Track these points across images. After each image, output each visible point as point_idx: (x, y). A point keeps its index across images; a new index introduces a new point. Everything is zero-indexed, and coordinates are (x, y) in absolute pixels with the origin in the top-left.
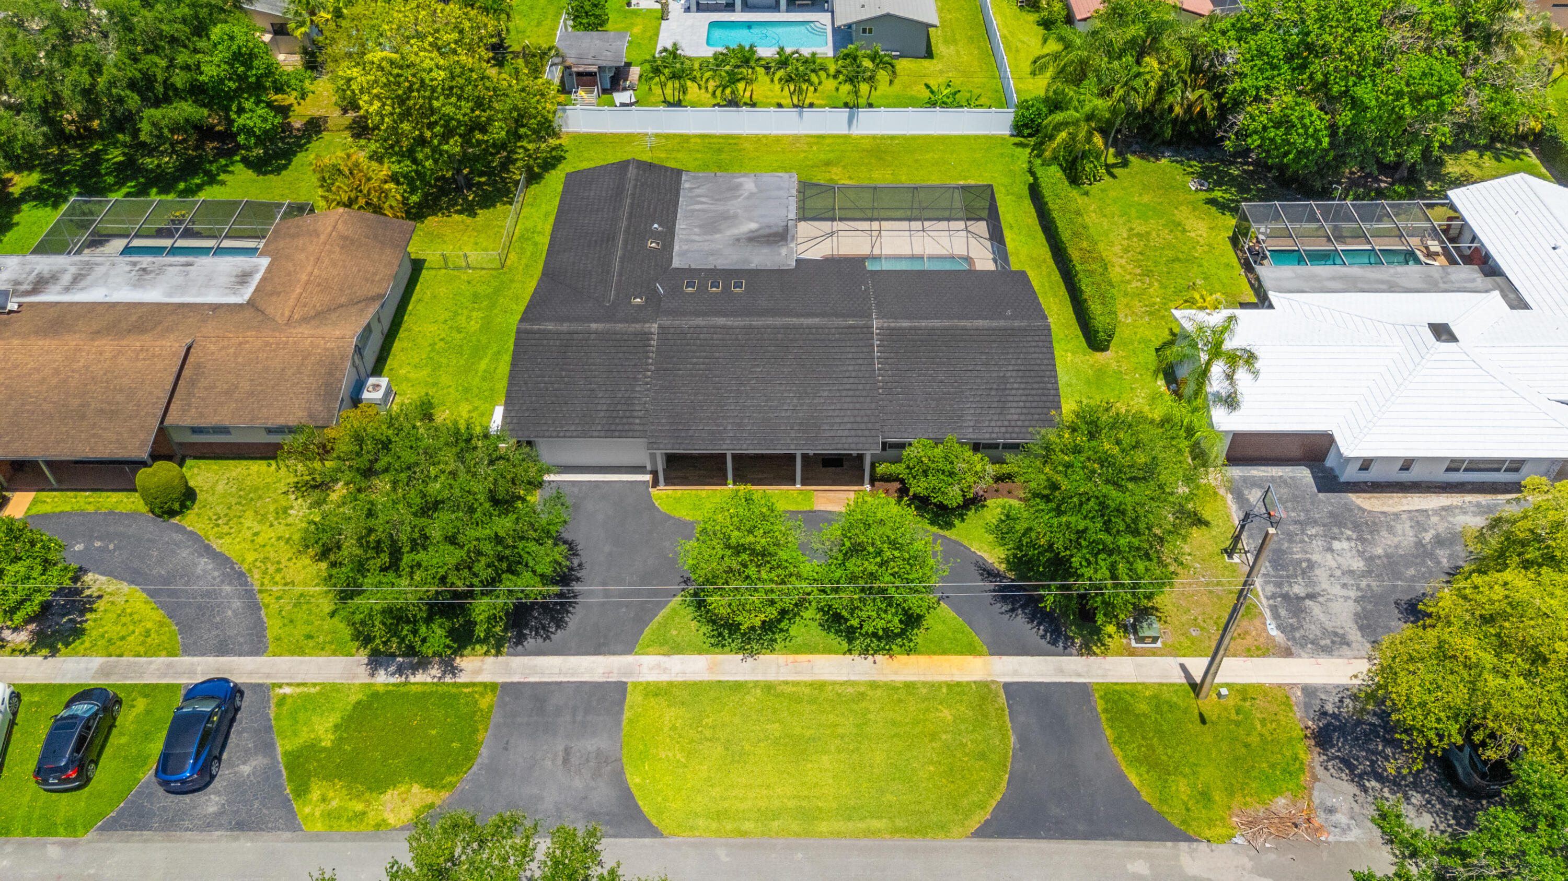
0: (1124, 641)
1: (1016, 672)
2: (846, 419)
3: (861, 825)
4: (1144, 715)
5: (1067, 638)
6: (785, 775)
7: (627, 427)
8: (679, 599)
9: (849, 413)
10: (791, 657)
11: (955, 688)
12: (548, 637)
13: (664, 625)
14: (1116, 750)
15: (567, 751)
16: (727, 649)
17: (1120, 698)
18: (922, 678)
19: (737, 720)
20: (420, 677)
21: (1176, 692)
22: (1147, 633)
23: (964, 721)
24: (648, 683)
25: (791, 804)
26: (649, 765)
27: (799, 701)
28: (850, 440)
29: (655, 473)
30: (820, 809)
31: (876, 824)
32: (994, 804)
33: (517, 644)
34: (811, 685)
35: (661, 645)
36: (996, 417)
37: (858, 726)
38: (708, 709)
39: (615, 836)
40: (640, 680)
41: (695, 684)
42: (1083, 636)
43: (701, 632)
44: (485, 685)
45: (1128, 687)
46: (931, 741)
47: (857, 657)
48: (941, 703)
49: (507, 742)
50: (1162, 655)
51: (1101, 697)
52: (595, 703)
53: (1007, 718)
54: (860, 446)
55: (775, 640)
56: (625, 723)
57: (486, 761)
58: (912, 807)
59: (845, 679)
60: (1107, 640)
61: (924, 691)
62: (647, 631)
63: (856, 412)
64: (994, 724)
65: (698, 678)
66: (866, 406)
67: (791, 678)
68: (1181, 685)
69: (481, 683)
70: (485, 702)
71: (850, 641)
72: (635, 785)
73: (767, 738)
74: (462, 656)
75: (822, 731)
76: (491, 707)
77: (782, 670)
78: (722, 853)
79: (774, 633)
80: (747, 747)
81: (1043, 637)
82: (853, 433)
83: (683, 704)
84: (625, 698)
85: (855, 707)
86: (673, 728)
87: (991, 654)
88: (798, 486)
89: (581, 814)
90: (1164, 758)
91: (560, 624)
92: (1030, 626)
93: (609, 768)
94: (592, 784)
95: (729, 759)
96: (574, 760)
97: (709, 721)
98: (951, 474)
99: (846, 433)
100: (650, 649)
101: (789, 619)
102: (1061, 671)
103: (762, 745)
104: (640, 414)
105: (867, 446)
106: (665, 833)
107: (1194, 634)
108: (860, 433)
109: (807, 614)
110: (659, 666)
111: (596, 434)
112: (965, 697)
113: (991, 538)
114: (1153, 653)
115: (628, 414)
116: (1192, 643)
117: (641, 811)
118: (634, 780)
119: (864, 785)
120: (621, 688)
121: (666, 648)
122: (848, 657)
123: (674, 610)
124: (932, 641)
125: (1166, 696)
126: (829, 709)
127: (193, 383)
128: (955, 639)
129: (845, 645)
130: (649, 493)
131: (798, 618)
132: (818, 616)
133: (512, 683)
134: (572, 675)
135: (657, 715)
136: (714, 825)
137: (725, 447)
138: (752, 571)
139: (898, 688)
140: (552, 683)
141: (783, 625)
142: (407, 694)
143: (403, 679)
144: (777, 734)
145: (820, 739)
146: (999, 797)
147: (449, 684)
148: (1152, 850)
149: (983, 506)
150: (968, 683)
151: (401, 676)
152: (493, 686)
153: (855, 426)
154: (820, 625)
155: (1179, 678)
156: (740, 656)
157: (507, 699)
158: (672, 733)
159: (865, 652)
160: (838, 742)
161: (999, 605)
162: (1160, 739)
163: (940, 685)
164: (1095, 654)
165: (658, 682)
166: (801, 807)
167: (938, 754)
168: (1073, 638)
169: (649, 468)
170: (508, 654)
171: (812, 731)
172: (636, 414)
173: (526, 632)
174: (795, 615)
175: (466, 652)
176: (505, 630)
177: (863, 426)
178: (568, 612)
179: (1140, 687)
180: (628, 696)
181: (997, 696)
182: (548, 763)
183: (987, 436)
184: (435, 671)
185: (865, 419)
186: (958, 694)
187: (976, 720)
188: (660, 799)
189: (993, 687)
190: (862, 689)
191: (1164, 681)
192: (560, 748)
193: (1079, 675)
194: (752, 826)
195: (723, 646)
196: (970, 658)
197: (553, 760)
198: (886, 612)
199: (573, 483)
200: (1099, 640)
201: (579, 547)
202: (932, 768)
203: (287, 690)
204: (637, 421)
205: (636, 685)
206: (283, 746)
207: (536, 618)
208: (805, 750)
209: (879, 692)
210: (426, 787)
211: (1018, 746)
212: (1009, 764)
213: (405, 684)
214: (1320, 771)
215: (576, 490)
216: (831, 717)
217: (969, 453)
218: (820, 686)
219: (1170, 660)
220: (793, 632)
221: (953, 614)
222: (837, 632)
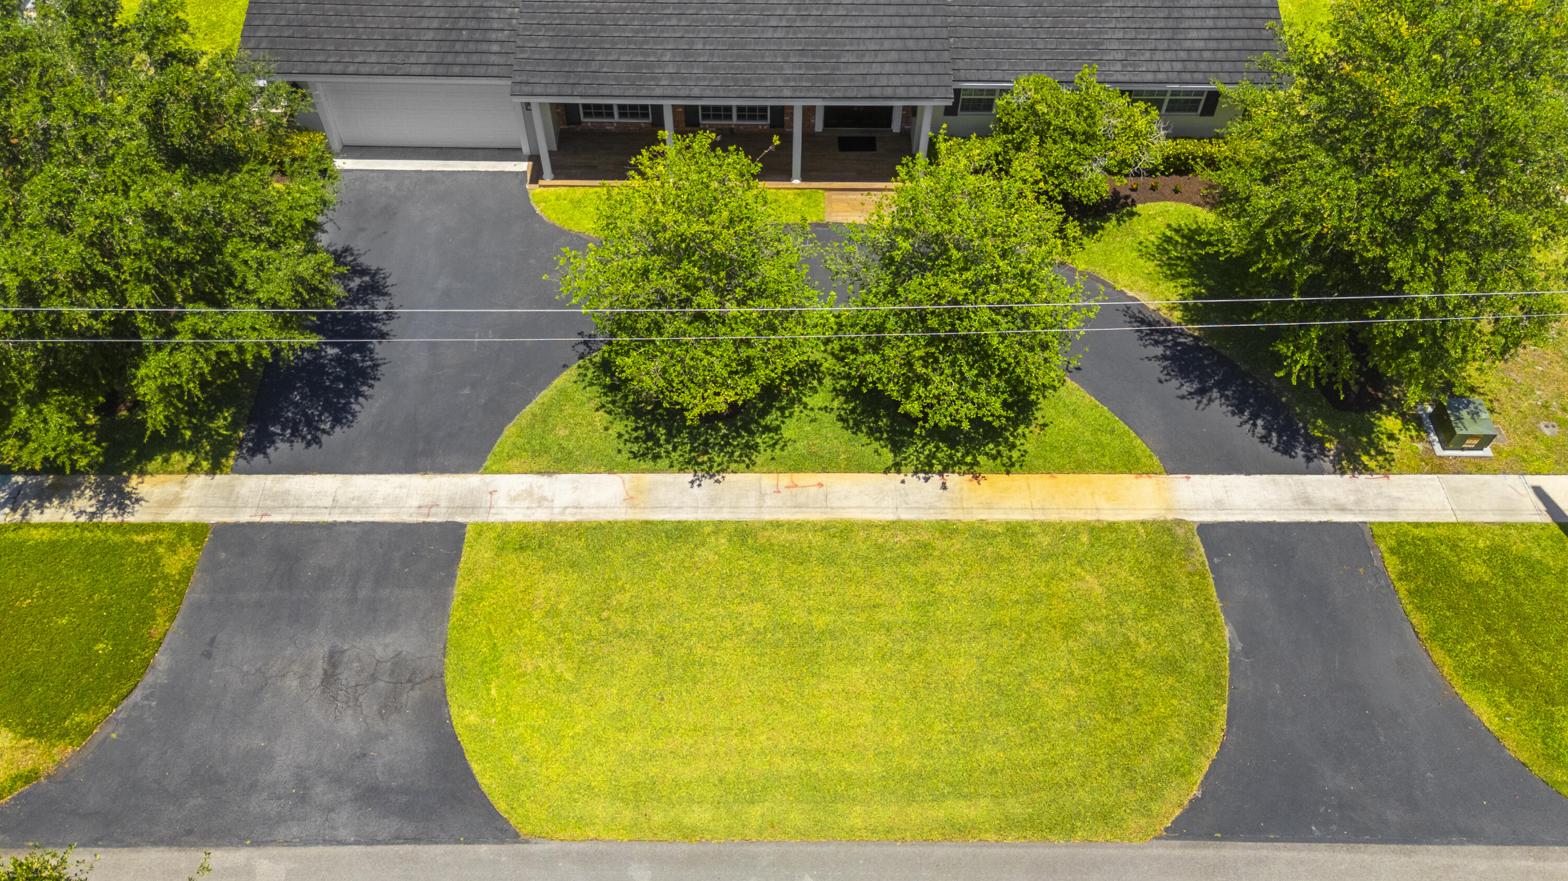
0: (1420, 446)
1: (1219, 505)
2: (887, 45)
3: (939, 813)
4: (1481, 583)
5: (1310, 441)
6: (777, 708)
7: (475, 59)
8: (572, 372)
9: (892, 33)
10: (785, 479)
11: (1105, 534)
12: (316, 440)
14: (1438, 655)
15: (334, 660)
16: (664, 463)
17: (1429, 553)
18: (1040, 517)
19: (679, 597)
20: (54, 513)
21: (1537, 539)
22: (1472, 428)
23: (1127, 597)
24: (506, 526)
25: (789, 766)
26: (500, 687)
27: (802, 558)
28: (895, 81)
29: (535, 159)
30: (847, 778)
31: (963, 810)
32: (1206, 765)
33: (253, 452)
34: (825, 528)
35: (536, 454)
36: (1163, 45)
37: (920, 606)
38: (624, 575)
39: (416, 840)
40: (492, 519)
41: (599, 527)
42: (1338, 436)
43: (612, 432)
44: (180, 529)
45: (1441, 531)
46: (1065, 638)
47: (909, 478)
48: (1079, 563)
49: (213, 640)
50: (1495, 472)
51: (1392, 551)
52: (397, 565)
53: (1213, 591)
54: (915, 92)
55: (755, 447)
56: (456, 600)
57: (163, 680)
58: (1037, 774)
59: (891, 517)
60: (1387, 444)
61: (1046, 540)
62: (510, 430)
63: (906, 32)
64: (1187, 603)
65: (604, 516)
66: (923, 21)
67: (784, 516)
68: (1544, 527)
69: (172, 526)
70: (174, 564)
71: (897, 448)
72: (468, 727)
73: (739, 631)
74: (142, 473)
75: (847, 618)
76: (187, 572)
77: (769, 502)
79: (751, 433)
80: (699, 650)
81: (1265, 439)
82: (901, 68)
83: (573, 565)
84: (458, 556)
85: (910, 570)
86: (553, 613)
87: (1169, 472)
88: (796, 182)
89: (348, 793)
90: (1537, 669)
91: (341, 415)
92: (1237, 420)
93: (416, 693)
94: (380, 727)
95: (663, 674)
96: (346, 677)
97: (625, 598)
98: (1089, 138)
99: (888, 68)
100: (514, 463)
101: (782, 409)
102: (1307, 502)
103: (728, 644)
104: (501, 36)
105: (928, 92)
106: (525, 830)
107: (1547, 432)
108: (914, 68)
109: (814, 401)
110: (530, 493)
111: (416, 69)
112: (1127, 553)
113: (1151, 266)
114: (1480, 467)
115: (477, 35)
116: (1549, 449)
117: (476, 785)
118: (465, 717)
119: (938, 727)
120: (452, 535)
121: (544, 462)
122: (894, 479)
123: (563, 392)
124: (1054, 448)
125: (1518, 548)
126: (861, 574)
128: (1099, 444)
129: (888, 457)
130: (526, 192)
131: (797, 408)
132: (836, 404)
133: (237, 525)
134: (358, 509)
135: (522, 586)
136: (628, 815)
137: (658, 91)
138: (707, 300)
139: (995, 535)
140: (317, 525)
141: (772, 418)
142: (20, 546)
143: (18, 517)
144: (759, 624)
145: (843, 632)
146: (1214, 751)
147: (107, 527)
148: (1549, 866)
149: (1132, 214)
150: (1130, 525)
151: (14, 510)
152: (196, 531)
153: (905, 56)
154: (840, 418)
155: (1536, 514)
156: (690, 477)
157: (223, 555)
158: (548, 623)
159: (925, 469)
160: (881, 638)
161: (1175, 383)
162: (1521, 630)
163: (1077, 527)
164: (1367, 470)
165: (526, 524)
166: (807, 772)
167: (1085, 663)
168: (1321, 441)
169: (526, 150)
170: (235, 470)
171: (828, 618)
172: (493, 36)
173: (276, 429)
174: (792, 402)
175: (151, 467)
176: (234, 426)
177: (919, 56)
178: (359, 394)
179: (1464, 531)
180: (466, 550)
181: (1189, 549)
182: (292, 683)
183: (1149, 77)
184: (85, 502)
185: (924, 44)
186: (1113, 545)
187: (1153, 595)
188: (516, 759)
189: (1180, 532)
190: (925, 537)
191: (1509, 519)
192: (320, 652)
193: (1342, 509)
194: (708, 816)
195: (656, 457)
196: (1129, 479)
197: (303, 677)
198: (975, 386)
199: (389, 174)
200: (1371, 443)
201: (389, 282)
202: (1071, 692)
204: (495, 48)
205: (481, 529)
207: (296, 405)
208: (815, 654)
209: (957, 543)
210: (26, 736)
211: (1239, 646)
212: (1225, 682)
213: (18, 527)
215: (392, 186)
216: (866, 591)
217: (1121, 102)
218: (843, 530)
219: (1512, 479)
220: (789, 431)
221: (1091, 400)
222: (871, 432)
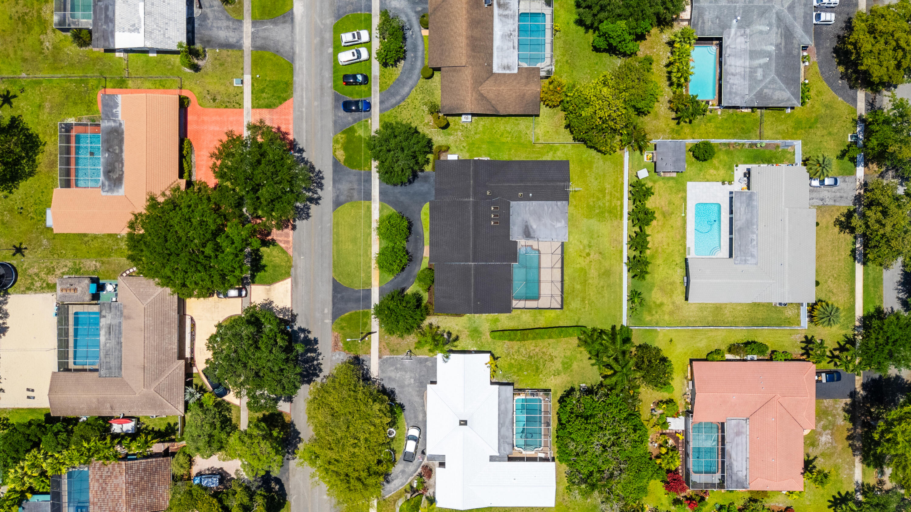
1: (374, 292)
4: (363, 320)
6: (347, 238)
8: (396, 211)
11: (369, 278)
13: (387, 208)
14: (354, 312)
15: (353, 189)
21: (369, 329)
23: (362, 279)
24: (371, 206)
25: (341, 239)
26: (350, 208)
30: (339, 245)
31: (335, 257)
32: (341, 283)
34: (371, 244)
40: (372, 204)
43: (385, 217)
44: (371, 168)
46: (356, 271)
49: (356, 175)
50: (379, 329)
52: (366, 193)
53: (362, 289)
56: (360, 201)
58: (340, 265)
64: (361, 285)
68: (371, 330)
70: (366, 168)
76: (365, 170)
78: (329, 225)
86: (359, 213)
90: (352, 322)
91: (387, 183)
93: (349, 199)
96: (350, 191)
97: (361, 220)
100: (381, 205)
101: (388, 240)
110: (376, 208)
113: (415, 291)
116: (382, 336)
117: (340, 208)
118: (346, 205)
119: (345, 255)
120: (370, 199)
121: (381, 209)
123: (391, 210)
125: (368, 326)
127: (454, 71)
131: (388, 242)
132: (390, 246)
135: (363, 209)
136: (335, 223)
146: (343, 284)
147: (371, 160)
150: (371, 281)
155: (373, 330)
165: (372, 208)
166: (340, 241)
175: (379, 161)
178: (392, 185)
180: (368, 201)
182: (350, 185)
187: (361, 282)
188: (343, 210)
191: (372, 327)
192: (355, 187)
194: (335, 231)
196: (378, 282)
202: (349, 270)
203: (370, 121)
206: (355, 125)
207: (389, 177)
211: (355, 290)
212: (350, 287)
214: (349, 355)
216: (363, 248)
218: (370, 246)
221: (391, 280)
